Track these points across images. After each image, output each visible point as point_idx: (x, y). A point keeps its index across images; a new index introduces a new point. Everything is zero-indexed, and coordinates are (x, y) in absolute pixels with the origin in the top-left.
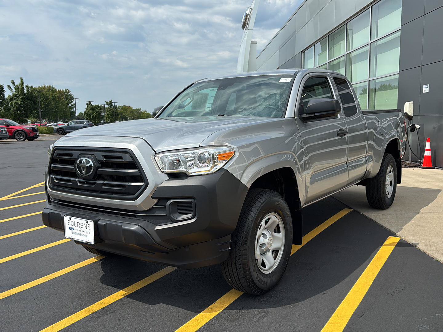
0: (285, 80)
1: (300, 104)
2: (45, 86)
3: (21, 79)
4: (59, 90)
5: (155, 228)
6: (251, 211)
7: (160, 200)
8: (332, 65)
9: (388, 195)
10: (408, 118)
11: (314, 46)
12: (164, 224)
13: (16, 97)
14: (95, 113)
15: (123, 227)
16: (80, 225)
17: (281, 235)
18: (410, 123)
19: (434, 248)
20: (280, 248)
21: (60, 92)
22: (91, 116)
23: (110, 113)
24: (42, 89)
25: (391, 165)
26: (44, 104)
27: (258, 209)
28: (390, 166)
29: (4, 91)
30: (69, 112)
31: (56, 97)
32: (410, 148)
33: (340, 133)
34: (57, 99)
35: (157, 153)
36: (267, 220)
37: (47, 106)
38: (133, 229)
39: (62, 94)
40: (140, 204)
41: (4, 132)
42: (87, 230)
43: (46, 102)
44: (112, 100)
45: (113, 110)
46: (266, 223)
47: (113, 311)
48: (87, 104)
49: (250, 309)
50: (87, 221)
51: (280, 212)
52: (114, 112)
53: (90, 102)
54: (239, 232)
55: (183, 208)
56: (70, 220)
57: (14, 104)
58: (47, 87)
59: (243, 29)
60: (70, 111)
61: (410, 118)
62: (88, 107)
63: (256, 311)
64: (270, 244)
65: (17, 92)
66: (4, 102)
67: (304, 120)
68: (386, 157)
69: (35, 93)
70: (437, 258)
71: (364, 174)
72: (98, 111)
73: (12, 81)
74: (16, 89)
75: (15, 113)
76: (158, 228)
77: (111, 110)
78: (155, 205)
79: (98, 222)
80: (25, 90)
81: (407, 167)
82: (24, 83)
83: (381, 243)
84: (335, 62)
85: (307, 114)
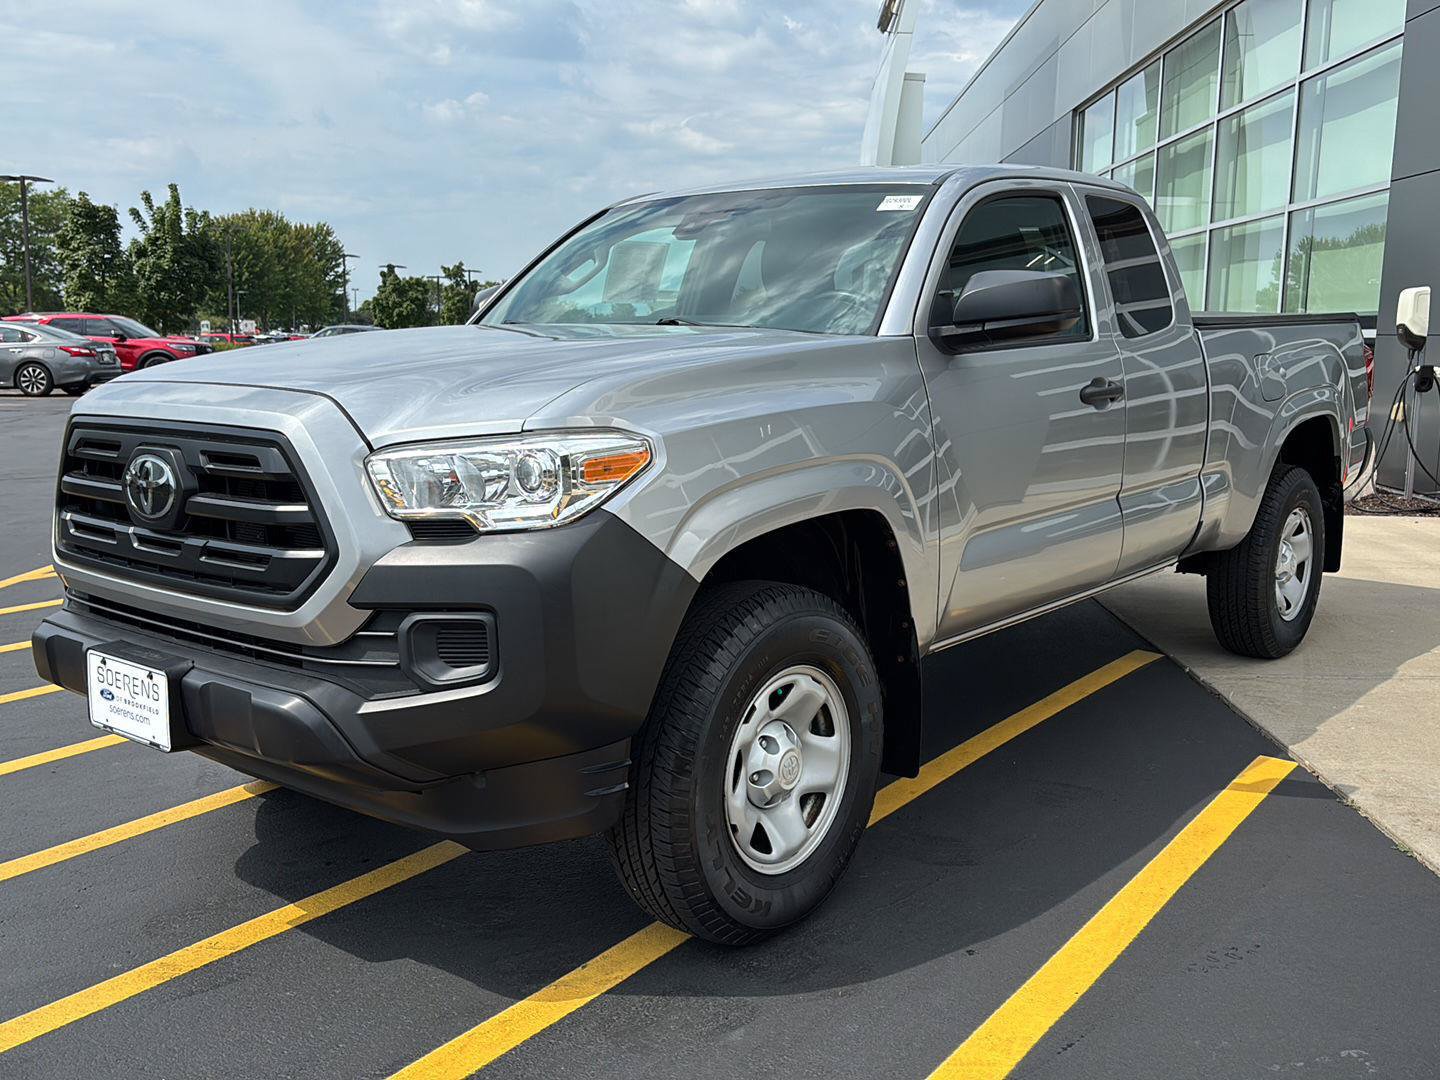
0: (900, 204)
1: (938, 289)
2: (253, 214)
3: (173, 188)
4: (298, 226)
5: (359, 707)
6: (714, 661)
7: (381, 612)
8: (1172, 156)
9: (1287, 612)
10: (1410, 343)
11: (1114, 92)
12: (394, 694)
13: (157, 246)
14: (408, 302)
15: (252, 698)
16: (131, 685)
17: (836, 744)
18: (1414, 361)
19: (1405, 807)
20: (832, 787)
21: (301, 234)
22: (395, 314)
23: (454, 304)
24: (244, 221)
25: (1303, 508)
26: (250, 269)
27: (739, 654)
28: (1297, 510)
29: (118, 227)
30: (329, 298)
31: (287, 248)
32: (1411, 446)
33: (1092, 394)
34: (291, 254)
35: (375, 448)
36: (781, 692)
37: (259, 276)
38: (285, 707)
39: (308, 238)
40: (313, 622)
41: (106, 358)
42: (150, 703)
43: (256, 266)
44: (461, 264)
45: (465, 295)
46: (775, 700)
47: (239, 975)
48: (383, 274)
49: (696, 994)
50: (150, 672)
51: (834, 664)
52: (467, 300)
53: (391, 268)
54: (664, 731)
55: (457, 643)
56: (102, 665)
57: (148, 269)
58: (262, 215)
59: (883, 31)
60: (331, 294)
61: (1415, 343)
62: (384, 282)
63: (712, 1004)
64: (791, 772)
65: (160, 230)
66: (117, 261)
67: (950, 347)
68: (1283, 479)
69: (214, 235)
70: (1407, 841)
71: (1190, 536)
72: (417, 298)
73: (145, 193)
74: (155, 221)
75: (151, 297)
76: (368, 708)
77: (458, 294)
78: (364, 627)
79: (184, 678)
80: (183, 225)
81: (1396, 513)
82: (181, 202)
83: (1220, 780)
84: (1183, 147)
85: (959, 324)
